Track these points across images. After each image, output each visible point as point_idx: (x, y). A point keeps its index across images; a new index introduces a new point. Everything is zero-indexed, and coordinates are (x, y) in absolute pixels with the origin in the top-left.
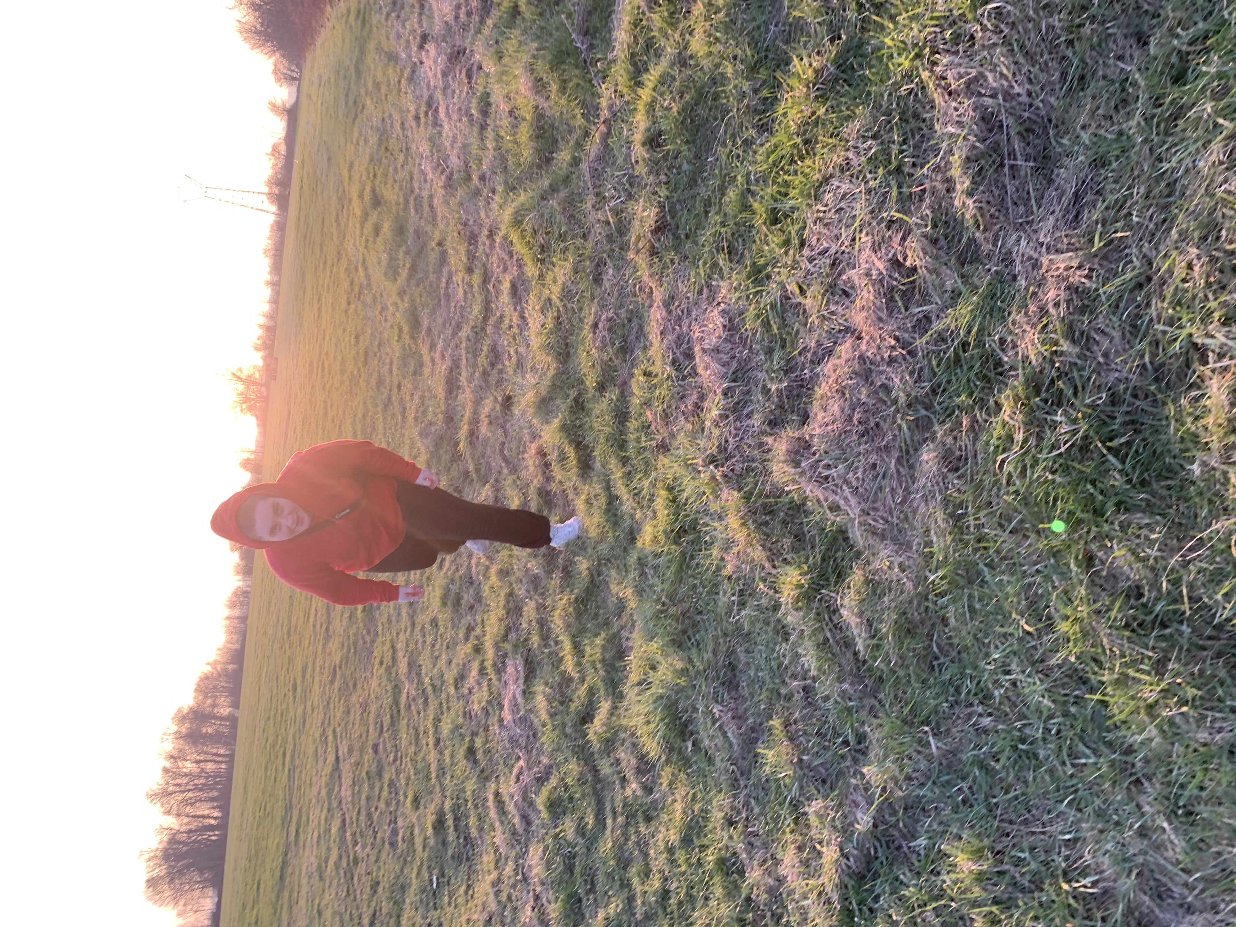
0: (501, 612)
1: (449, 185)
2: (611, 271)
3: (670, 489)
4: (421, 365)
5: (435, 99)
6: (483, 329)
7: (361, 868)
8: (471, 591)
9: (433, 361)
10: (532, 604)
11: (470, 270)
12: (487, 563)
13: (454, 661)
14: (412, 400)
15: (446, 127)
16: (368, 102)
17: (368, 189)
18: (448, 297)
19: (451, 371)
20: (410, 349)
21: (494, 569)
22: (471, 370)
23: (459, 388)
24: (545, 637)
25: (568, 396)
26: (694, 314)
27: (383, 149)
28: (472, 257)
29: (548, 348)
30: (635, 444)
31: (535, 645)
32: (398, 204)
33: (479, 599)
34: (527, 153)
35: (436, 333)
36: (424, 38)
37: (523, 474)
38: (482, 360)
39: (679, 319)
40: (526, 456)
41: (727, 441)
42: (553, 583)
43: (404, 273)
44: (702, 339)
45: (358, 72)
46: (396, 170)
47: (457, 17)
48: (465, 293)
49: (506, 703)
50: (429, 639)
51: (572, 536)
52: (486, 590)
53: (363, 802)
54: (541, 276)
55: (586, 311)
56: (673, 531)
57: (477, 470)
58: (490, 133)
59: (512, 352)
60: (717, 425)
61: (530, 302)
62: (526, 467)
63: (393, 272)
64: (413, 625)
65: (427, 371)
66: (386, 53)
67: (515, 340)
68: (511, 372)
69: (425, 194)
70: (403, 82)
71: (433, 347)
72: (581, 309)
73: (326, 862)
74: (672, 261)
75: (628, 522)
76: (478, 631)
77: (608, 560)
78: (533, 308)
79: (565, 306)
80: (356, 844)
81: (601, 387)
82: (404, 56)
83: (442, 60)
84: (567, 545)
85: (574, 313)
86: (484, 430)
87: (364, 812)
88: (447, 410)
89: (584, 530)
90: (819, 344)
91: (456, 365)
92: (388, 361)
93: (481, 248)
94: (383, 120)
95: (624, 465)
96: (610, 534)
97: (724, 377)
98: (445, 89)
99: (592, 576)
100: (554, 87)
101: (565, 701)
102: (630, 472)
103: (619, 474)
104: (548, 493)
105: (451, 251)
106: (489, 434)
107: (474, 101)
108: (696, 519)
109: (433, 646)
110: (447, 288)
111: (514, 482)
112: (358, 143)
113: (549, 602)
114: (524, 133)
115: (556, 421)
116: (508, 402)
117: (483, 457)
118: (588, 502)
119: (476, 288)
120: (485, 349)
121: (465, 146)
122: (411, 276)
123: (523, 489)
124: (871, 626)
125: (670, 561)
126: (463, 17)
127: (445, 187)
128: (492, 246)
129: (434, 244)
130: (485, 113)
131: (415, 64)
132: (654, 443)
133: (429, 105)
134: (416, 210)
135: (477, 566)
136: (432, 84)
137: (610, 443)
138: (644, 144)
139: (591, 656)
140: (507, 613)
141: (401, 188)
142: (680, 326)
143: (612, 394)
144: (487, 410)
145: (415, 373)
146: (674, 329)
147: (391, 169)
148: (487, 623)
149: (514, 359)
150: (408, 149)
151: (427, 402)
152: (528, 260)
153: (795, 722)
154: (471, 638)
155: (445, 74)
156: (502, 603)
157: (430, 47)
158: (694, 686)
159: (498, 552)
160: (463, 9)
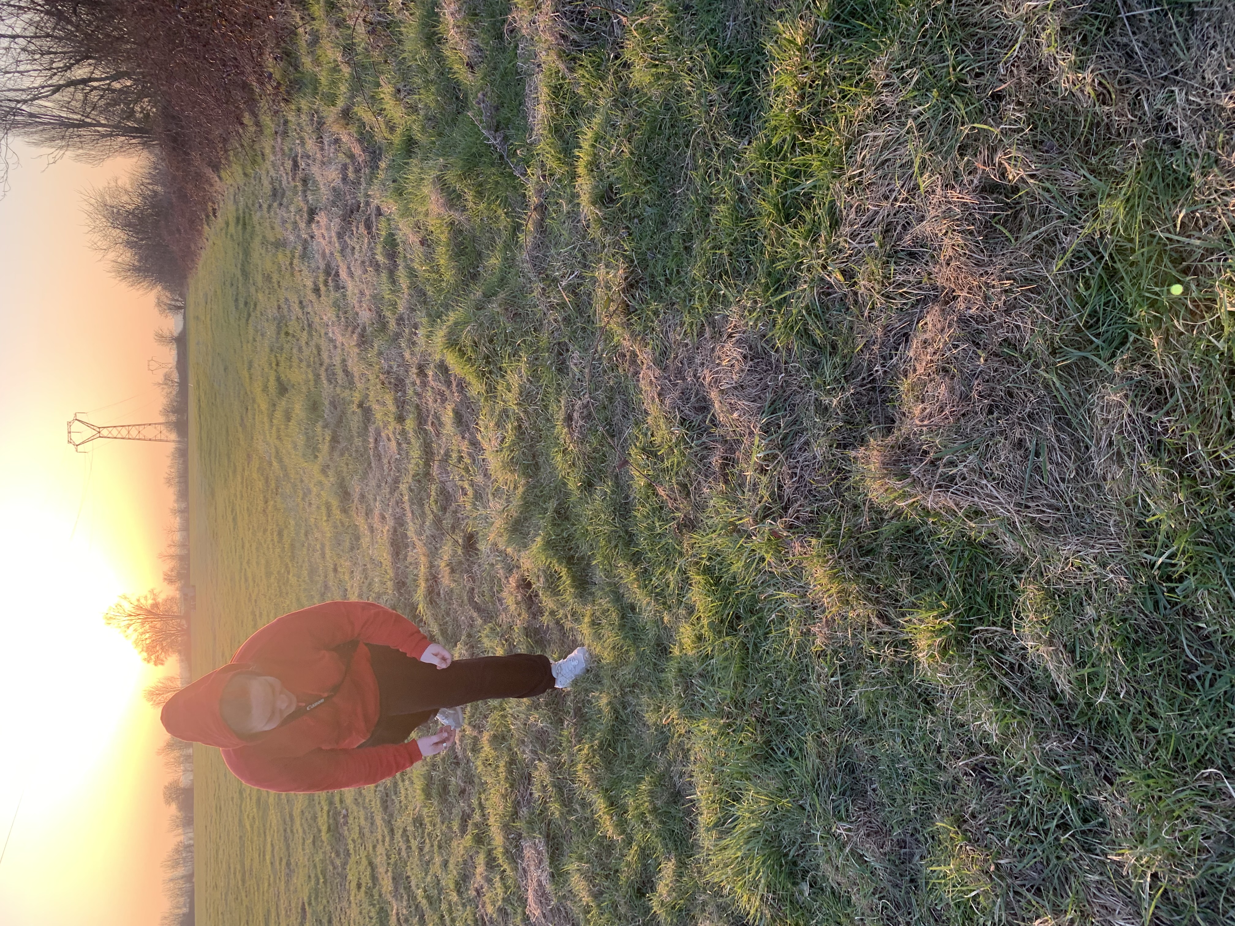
0: (504, 786)
1: (364, 342)
2: (576, 354)
3: (707, 571)
4: (358, 538)
5: (333, 265)
6: (427, 474)
8: (459, 772)
9: (372, 529)
10: (543, 766)
11: (401, 419)
12: (475, 733)
13: (452, 861)
14: (352, 578)
15: (350, 285)
16: (260, 295)
17: (272, 379)
18: (379, 457)
19: (395, 531)
20: (343, 524)
21: (485, 737)
22: (419, 522)
23: (406, 546)
24: (567, 802)
25: (547, 509)
26: (698, 361)
27: (283, 335)
28: (401, 404)
29: (511, 464)
30: (647, 533)
31: (557, 814)
32: (307, 381)
33: (469, 779)
34: (449, 276)
35: (371, 497)
36: (312, 212)
37: (503, 618)
38: (431, 506)
39: (680, 373)
40: (504, 594)
41: (780, 487)
42: (565, 733)
43: (325, 448)
44: (717, 381)
45: (245, 274)
46: (300, 349)
47: (345, 179)
48: (399, 444)
49: (531, 896)
50: (414, 844)
51: (578, 671)
52: (478, 766)
54: (491, 390)
55: (553, 407)
56: (722, 621)
57: (443, 632)
58: (401, 273)
59: (466, 486)
60: (763, 471)
61: (480, 422)
62: (506, 609)
63: (312, 449)
64: (392, 831)
65: (365, 541)
66: (272, 244)
67: (467, 470)
68: (469, 507)
69: (337, 361)
70: (295, 261)
71: (368, 513)
72: (546, 407)
74: (656, 313)
75: (652, 633)
76: (477, 817)
77: (634, 686)
78: (486, 428)
79: (525, 412)
81: (588, 486)
82: (292, 238)
83: (336, 225)
84: (575, 683)
85: (538, 415)
86: (446, 581)
88: (397, 574)
89: (595, 659)
90: (888, 330)
91: (400, 522)
92: (318, 547)
93: (410, 392)
94: (279, 307)
95: (635, 564)
96: (632, 653)
97: (761, 411)
98: (342, 251)
99: (616, 711)
100: (469, 196)
101: (612, 874)
102: (646, 570)
103: (633, 575)
104: (537, 631)
105: (375, 407)
106: (453, 585)
107: (379, 249)
108: (754, 595)
109: (421, 849)
110: (376, 448)
111: (493, 630)
112: (254, 340)
113: (565, 757)
114: (442, 256)
115: (539, 539)
116: (470, 542)
117: (448, 614)
118: (595, 623)
119: (411, 434)
120: (433, 493)
121: (374, 297)
122: (333, 449)
123: (505, 635)
124: (1073, 652)
125: (726, 659)
126: (351, 175)
127: (358, 345)
128: (424, 384)
129: (354, 407)
130: (392, 254)
131: (306, 241)
132: (674, 524)
133: (327, 273)
134: (330, 382)
135: (461, 741)
136: (327, 251)
137: (613, 543)
138: (594, 203)
139: (637, 808)
140: (512, 786)
141: (309, 366)
142: (684, 379)
143: (605, 488)
144: (446, 558)
145: (352, 549)
146: (675, 385)
147: (295, 351)
148: (487, 804)
149: (470, 492)
150: (310, 326)
151: (370, 574)
152: (471, 378)
153: (973, 816)
154: (469, 828)
155: (340, 236)
156: (502, 776)
157: (322, 218)
158: (802, 808)
159: (486, 717)
160: (351, 169)
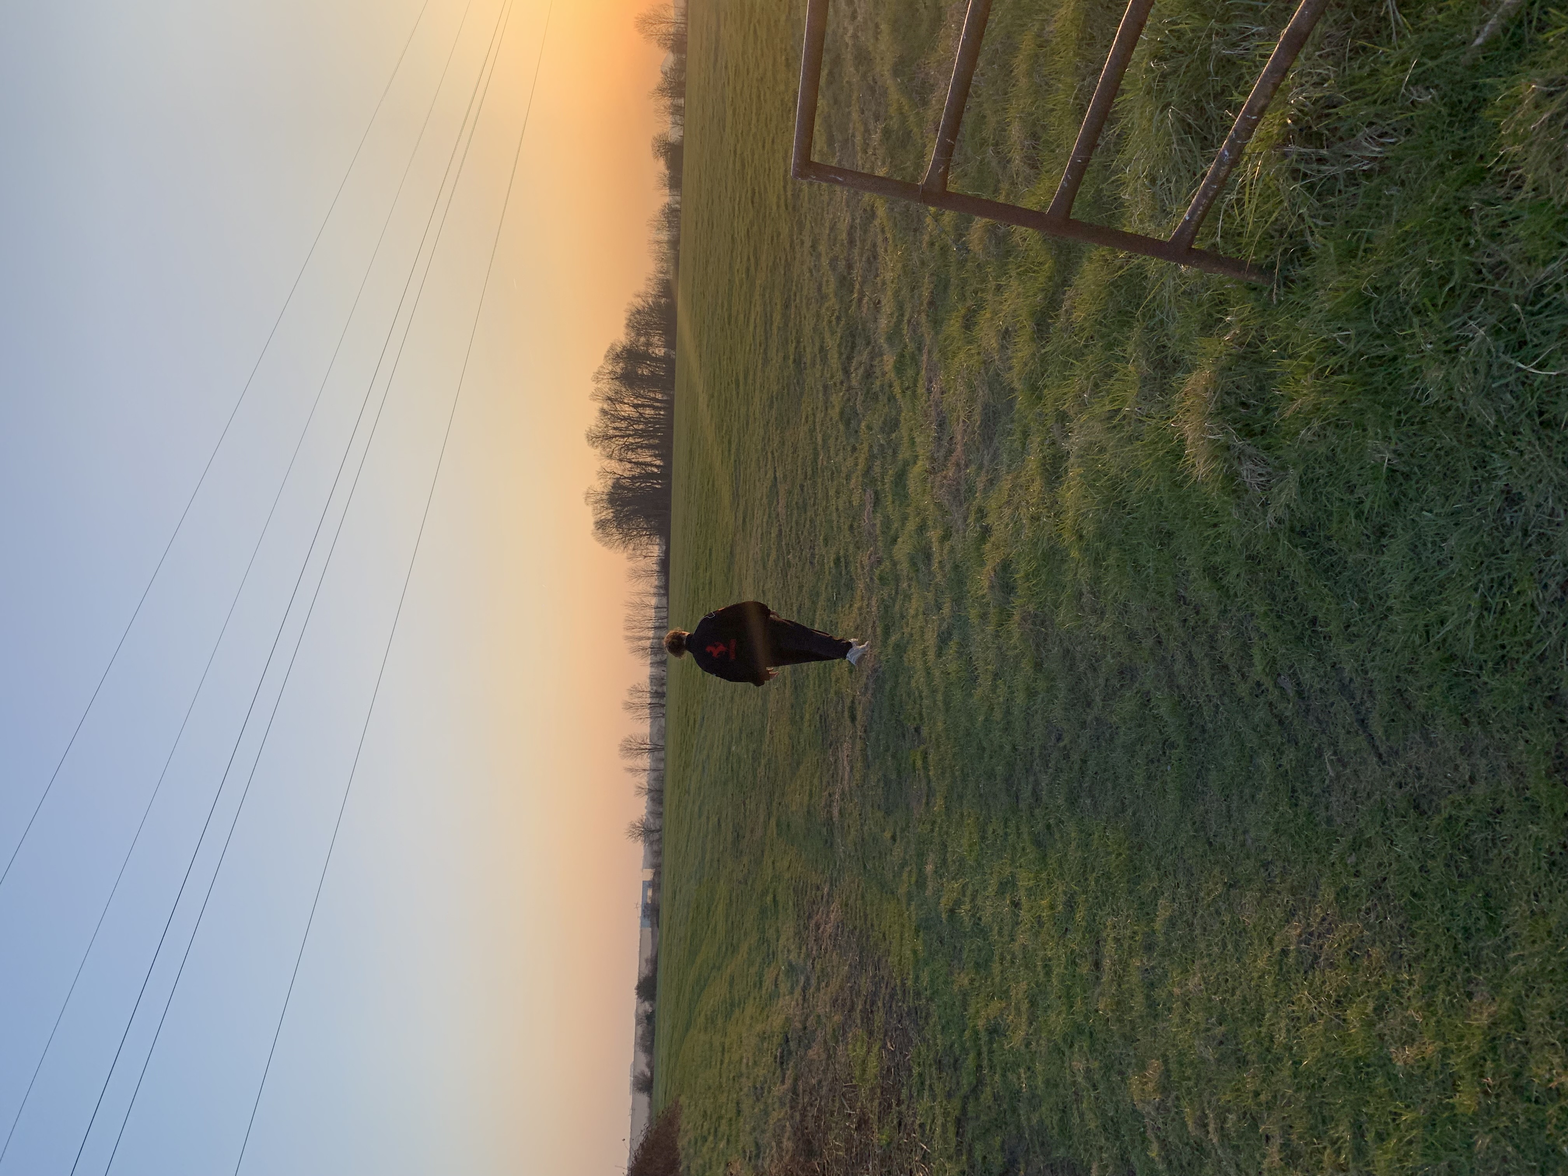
7: (792, 571)
53: (794, 524)
73: (768, 555)
80: (789, 553)
87: (794, 531)
